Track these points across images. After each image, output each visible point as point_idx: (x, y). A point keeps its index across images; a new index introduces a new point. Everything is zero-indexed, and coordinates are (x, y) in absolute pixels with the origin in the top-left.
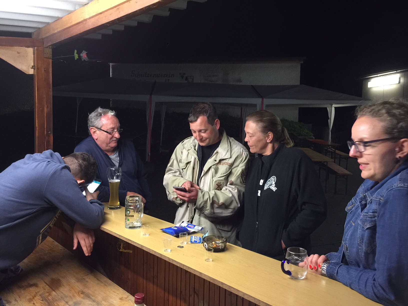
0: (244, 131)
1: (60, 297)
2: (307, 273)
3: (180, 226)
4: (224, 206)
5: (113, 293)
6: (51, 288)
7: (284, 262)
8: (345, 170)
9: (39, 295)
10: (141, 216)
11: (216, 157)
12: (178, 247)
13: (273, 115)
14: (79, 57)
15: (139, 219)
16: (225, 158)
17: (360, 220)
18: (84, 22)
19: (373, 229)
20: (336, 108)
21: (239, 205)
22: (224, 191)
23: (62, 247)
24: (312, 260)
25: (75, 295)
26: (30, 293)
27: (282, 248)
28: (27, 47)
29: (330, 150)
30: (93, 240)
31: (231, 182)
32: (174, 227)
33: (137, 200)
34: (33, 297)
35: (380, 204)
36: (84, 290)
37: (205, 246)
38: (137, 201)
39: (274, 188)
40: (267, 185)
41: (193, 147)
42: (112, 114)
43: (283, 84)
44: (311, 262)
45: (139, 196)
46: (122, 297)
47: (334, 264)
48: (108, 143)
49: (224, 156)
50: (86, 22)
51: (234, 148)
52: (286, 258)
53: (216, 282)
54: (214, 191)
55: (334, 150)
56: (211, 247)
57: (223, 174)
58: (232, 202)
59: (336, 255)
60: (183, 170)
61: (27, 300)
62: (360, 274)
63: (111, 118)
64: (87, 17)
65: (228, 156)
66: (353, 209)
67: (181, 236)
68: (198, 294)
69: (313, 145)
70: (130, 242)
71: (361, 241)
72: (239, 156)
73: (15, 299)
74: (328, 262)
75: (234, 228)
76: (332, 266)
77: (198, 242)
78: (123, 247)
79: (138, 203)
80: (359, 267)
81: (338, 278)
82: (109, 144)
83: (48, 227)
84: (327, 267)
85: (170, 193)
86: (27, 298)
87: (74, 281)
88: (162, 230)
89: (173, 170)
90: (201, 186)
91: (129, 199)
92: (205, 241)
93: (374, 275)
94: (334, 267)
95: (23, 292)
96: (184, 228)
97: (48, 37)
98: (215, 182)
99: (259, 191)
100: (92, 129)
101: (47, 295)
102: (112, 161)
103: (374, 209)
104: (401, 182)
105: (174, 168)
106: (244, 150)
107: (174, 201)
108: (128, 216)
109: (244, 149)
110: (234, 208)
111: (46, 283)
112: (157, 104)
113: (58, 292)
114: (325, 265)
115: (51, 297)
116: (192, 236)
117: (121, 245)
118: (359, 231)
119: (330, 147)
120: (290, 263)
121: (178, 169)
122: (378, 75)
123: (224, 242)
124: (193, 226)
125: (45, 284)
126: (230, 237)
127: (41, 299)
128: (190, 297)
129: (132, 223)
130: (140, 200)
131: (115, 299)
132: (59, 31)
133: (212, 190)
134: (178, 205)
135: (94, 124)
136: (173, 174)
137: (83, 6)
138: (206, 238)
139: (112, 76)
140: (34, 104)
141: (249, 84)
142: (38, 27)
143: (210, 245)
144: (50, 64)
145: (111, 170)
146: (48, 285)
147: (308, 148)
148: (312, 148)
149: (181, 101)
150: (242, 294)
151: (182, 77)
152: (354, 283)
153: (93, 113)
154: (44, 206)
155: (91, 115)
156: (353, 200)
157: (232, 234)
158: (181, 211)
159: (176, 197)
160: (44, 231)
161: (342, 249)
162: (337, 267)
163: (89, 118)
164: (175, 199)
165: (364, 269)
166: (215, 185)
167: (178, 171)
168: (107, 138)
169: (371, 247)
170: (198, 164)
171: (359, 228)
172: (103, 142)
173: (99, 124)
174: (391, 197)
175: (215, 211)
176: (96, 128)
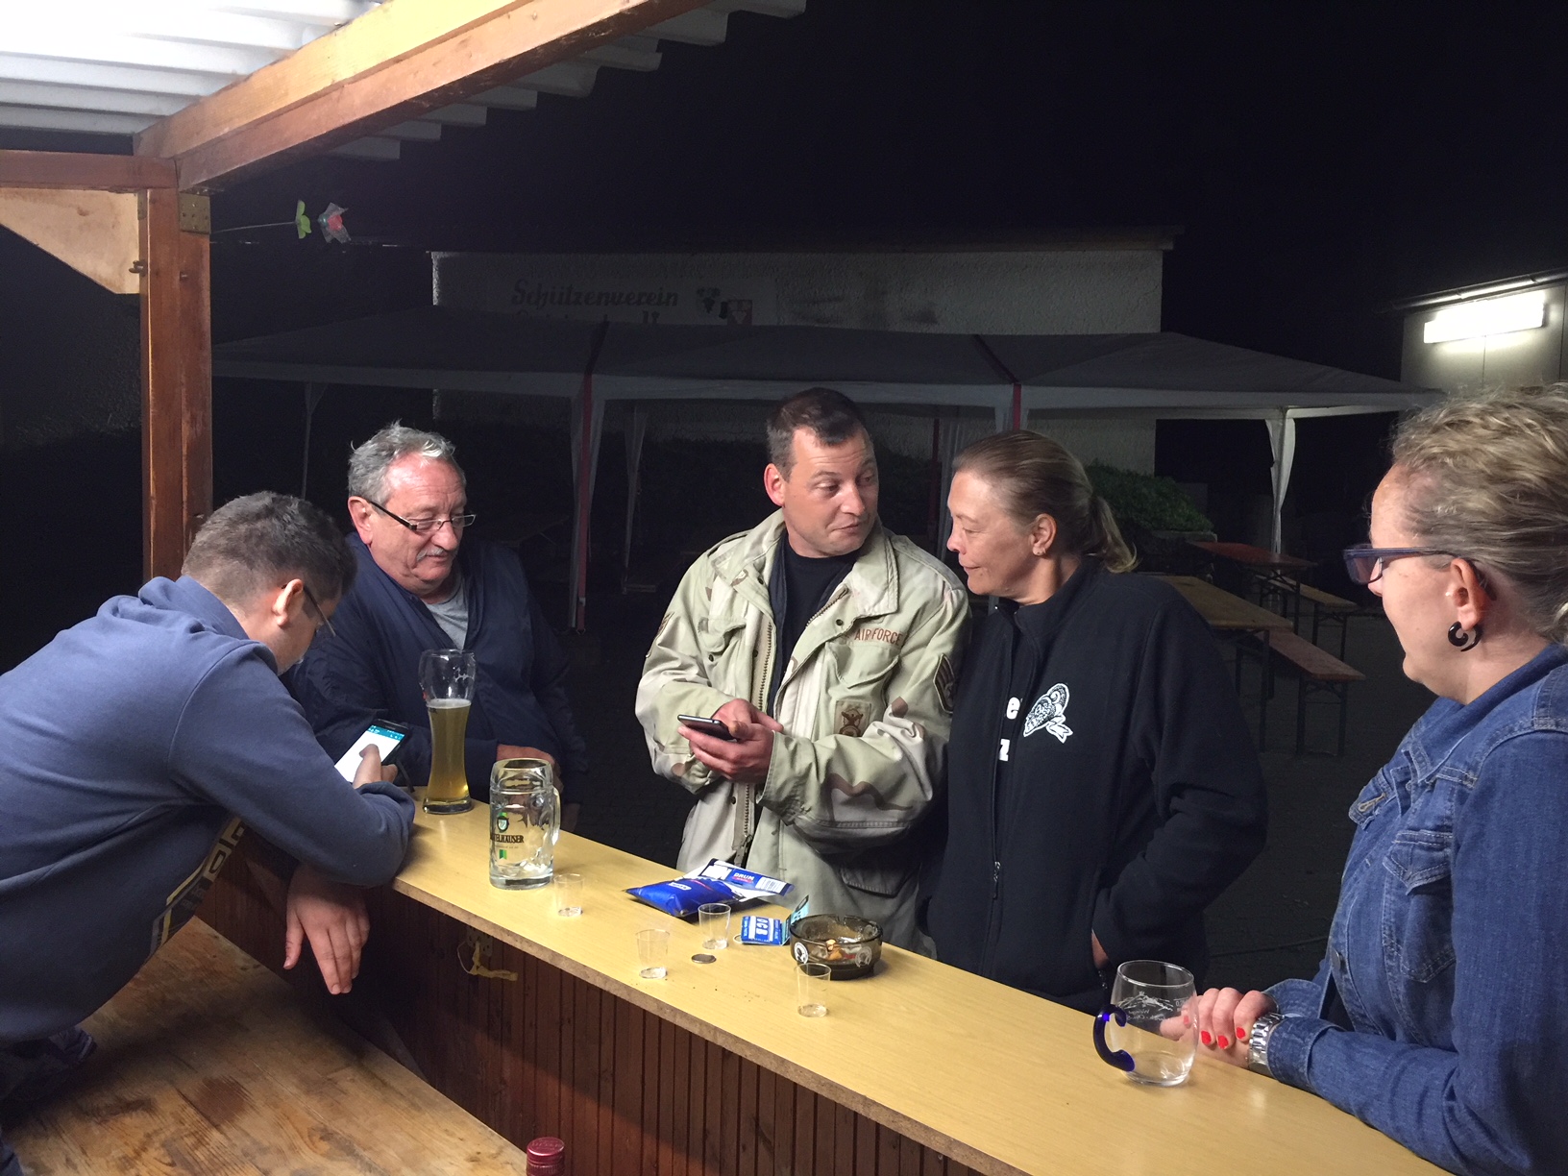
0: (947, 510)
1: (238, 1152)
2: (1195, 1060)
3: (700, 878)
4: (871, 797)
5: (444, 1135)
6: (204, 1119)
7: (1106, 1019)
8: (1335, 660)
9: (157, 1145)
10: (549, 838)
11: (842, 608)
12: (694, 958)
13: (1056, 451)
14: (316, 226)
15: (543, 850)
16: (877, 614)
17: (1389, 857)
18: (335, 95)
19: (1438, 894)
20: (1299, 422)
21: (930, 796)
22: (872, 740)
23: (248, 957)
24: (1211, 1010)
25: (299, 1142)
26: (123, 1134)
27: (1094, 964)
28: (114, 192)
29: (1278, 584)
30: (359, 933)
31: (897, 706)
32: (680, 882)
34: (136, 1151)
35: (1462, 797)
36: (332, 1127)
37: (797, 955)
38: (535, 783)
39: (1061, 732)
40: (1034, 720)
41: (752, 572)
42: (436, 453)
44: (1209, 1018)
45: (544, 761)
46: (479, 1153)
47: (1298, 1025)
48: (410, 563)
49: (875, 605)
50: (341, 93)
51: (911, 577)
52: (1112, 1003)
53: (843, 1095)
54: (836, 738)
55: (1293, 582)
56: (823, 961)
57: (869, 674)
58: (900, 783)
59: (1303, 990)
60: (712, 660)
61: (114, 1163)
63: (428, 469)
64: (345, 73)
65: (887, 604)
66: (1377, 812)
67: (706, 918)
68: (770, 1142)
69: (1212, 565)
70: (508, 940)
71: (1395, 938)
72: (929, 604)
73: (68, 1160)
74: (1273, 1019)
75: (905, 886)
76: (1290, 1033)
77: (771, 939)
78: (480, 960)
79: (538, 790)
80: (1392, 1036)
81: (1313, 1083)
82: (415, 567)
83: (195, 883)
84: (1272, 1039)
85: (662, 748)
86: (113, 1153)
87: (295, 1091)
88: (632, 894)
89: (676, 659)
90: (784, 718)
91: (506, 773)
92: (799, 938)
93: (1449, 1077)
94: (1300, 1040)
95: (97, 1133)
96: (718, 884)
97: (196, 151)
98: (836, 705)
99: (1005, 743)
100: (356, 504)
101: (189, 1144)
102: (436, 623)
103: (1443, 817)
104: (1545, 712)
105: (680, 649)
106: (947, 584)
107: (680, 778)
108: (503, 838)
109: (948, 578)
110: (911, 808)
111: (185, 1098)
112: (612, 406)
113: (232, 1132)
114: (1262, 1031)
115: (205, 1150)
116: (749, 919)
117: (474, 950)
118: (1387, 900)
119: (1279, 572)
120: (1127, 1024)
121: (694, 655)
122: (1464, 296)
123: (873, 939)
124: (752, 878)
125: (183, 1102)
127: (168, 1160)
128: (741, 1155)
129: (518, 865)
130: (548, 777)
131: (449, 1159)
133: (828, 734)
134: (693, 791)
135: (363, 488)
136: (674, 674)
137: (331, 32)
138: (801, 926)
139: (439, 303)
140: (140, 411)
141: (963, 332)
142: (157, 113)
143: (818, 951)
144: (202, 256)
145: (437, 662)
146: (191, 1104)
147: (1194, 575)
148: (1209, 575)
149: (703, 396)
150: (943, 1142)
151: (709, 305)
152: (1376, 1103)
153: (370, 442)
154: (172, 802)
155: (361, 449)
156: (1380, 778)
157: (900, 906)
158: (705, 816)
159: (690, 759)
160: (180, 899)
161: (1327, 968)
162: (1310, 1037)
163: (351, 461)
164: (683, 768)
165: (1412, 1048)
166: (838, 717)
167: (693, 662)
168: (406, 546)
169: (1430, 961)
170: (770, 635)
171: (1387, 886)
172: (392, 557)
173: (379, 489)
174: (1507, 773)
175: (838, 817)
176: (370, 502)
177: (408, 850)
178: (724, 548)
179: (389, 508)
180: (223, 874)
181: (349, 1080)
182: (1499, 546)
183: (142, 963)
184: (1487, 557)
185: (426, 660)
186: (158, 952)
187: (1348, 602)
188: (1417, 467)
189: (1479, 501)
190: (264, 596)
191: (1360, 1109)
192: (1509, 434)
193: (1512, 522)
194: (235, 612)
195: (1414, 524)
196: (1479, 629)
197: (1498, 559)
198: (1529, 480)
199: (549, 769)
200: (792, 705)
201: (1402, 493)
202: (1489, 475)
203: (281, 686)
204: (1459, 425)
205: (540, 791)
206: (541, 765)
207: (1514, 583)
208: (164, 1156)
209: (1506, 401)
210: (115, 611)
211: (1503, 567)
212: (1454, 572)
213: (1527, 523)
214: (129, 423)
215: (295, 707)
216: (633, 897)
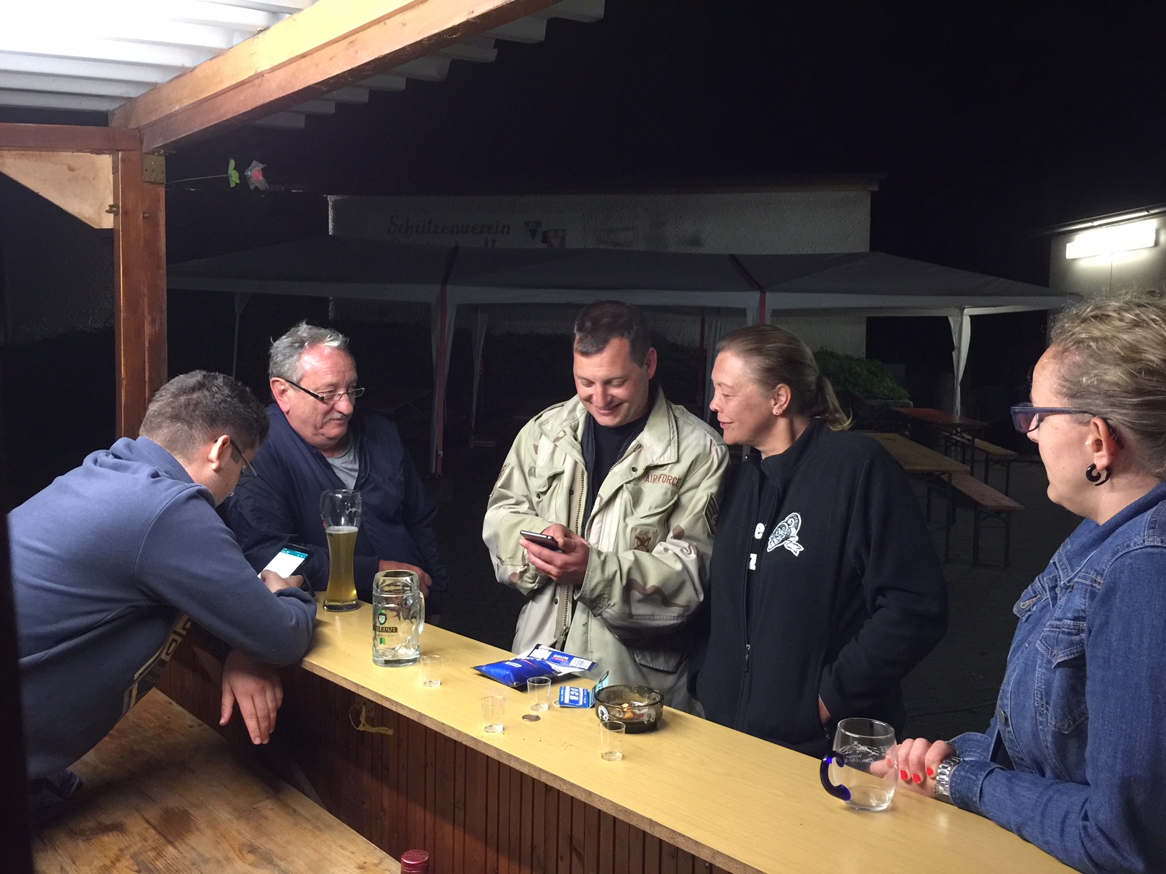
1: (188, 863)
2: (896, 793)
3: (528, 658)
4: (657, 597)
5: (339, 849)
6: (164, 837)
7: (829, 761)
8: (1002, 495)
9: (128, 857)
10: (417, 629)
11: (636, 459)
12: (524, 717)
13: (792, 340)
14: (243, 177)
15: (412, 638)
16: (663, 463)
17: (1041, 641)
18: (257, 82)
19: (1076, 667)
20: (974, 319)
21: (702, 598)
22: (660, 555)
23: (194, 718)
24: (908, 755)
25: (232, 855)
26: (102, 849)
27: (820, 720)
28: (94, 153)
29: (958, 438)
30: (275, 700)
31: (676, 532)
32: (513, 661)
33: (405, 585)
34: (112, 862)
35: (1093, 595)
36: (257, 843)
37: (600, 715)
38: (406, 588)
39: (795, 548)
40: (775, 540)
41: (569, 432)
42: (336, 344)
43: (820, 250)
44: (906, 760)
45: (412, 572)
46: (365, 863)
47: (973, 766)
48: (318, 425)
49: (660, 457)
50: (262, 80)
51: (686, 436)
52: (834, 750)
53: (635, 819)
54: (634, 553)
55: (970, 437)
56: (619, 719)
57: (656, 507)
58: (682, 585)
59: (978, 741)
60: (539, 498)
61: (95, 871)
62: (1046, 797)
63: (330, 356)
64: (264, 66)
65: (670, 456)
66: (1034, 609)
67: (533, 688)
68: (581, 854)
69: (909, 425)
70: (386, 704)
71: (1044, 700)
72: (701, 457)
73: (61, 868)
74: (954, 761)
75: (683, 664)
76: (967, 771)
77: (581, 703)
78: (366, 720)
79: (409, 594)
80: (1043, 774)
81: (983, 808)
82: (322, 427)
83: (155, 663)
84: (953, 776)
85: (502, 562)
86: (95, 863)
87: (229, 817)
88: (477, 670)
89: (512, 497)
90: (592, 540)
91: (384, 581)
92: (602, 702)
93: (1084, 803)
94: (973, 777)
95: (83, 848)
96: (542, 662)
97: (155, 123)
98: (632, 531)
99: (754, 557)
100: (277, 383)
101: (152, 856)
102: (334, 473)
103: (1079, 610)
104: (1154, 533)
105: (515, 491)
106: (714, 441)
107: (515, 583)
108: (382, 629)
109: (714, 437)
110: (688, 606)
111: (148, 822)
112: (461, 309)
113: (183, 848)
114: (946, 770)
115: (164, 861)
116: (565, 688)
117: (361, 712)
118: (1039, 672)
119: (959, 430)
120: (845, 765)
121: (525, 494)
122: (1096, 223)
123: (656, 703)
124: (567, 658)
125: (147, 826)
126: (671, 690)
127: (136, 868)
128: (559, 862)
129: (394, 649)
130: (415, 584)
131: (343, 868)
132: (184, 108)
133: (626, 550)
134: (525, 594)
135: (282, 371)
136: (510, 508)
137: (255, 35)
138: (603, 693)
139: (334, 233)
140: (114, 313)
141: (722, 252)
142: (126, 96)
143: (616, 712)
144: (159, 201)
145: (333, 499)
146: (154, 828)
147: (896, 433)
148: (906, 433)
149: (528, 301)
150: (709, 852)
151: (533, 234)
152: (1030, 823)
153: (284, 337)
154: (138, 603)
155: (277, 342)
156: (1037, 583)
157: (678, 679)
158: (533, 612)
159: (522, 570)
160: (144, 674)
161: (996, 724)
162: (981, 775)
163: (271, 351)
164: (517, 577)
165: (1057, 783)
166: (632, 540)
167: (524, 499)
168: (316, 412)
169: (1070, 717)
170: (583, 479)
171: (1039, 662)
172: (304, 422)
173: (295, 371)
174: (1125, 578)
175: (634, 611)
176: (287, 381)
177: (312, 638)
178: (547, 414)
179: (303, 385)
180: (175, 656)
181: (267, 807)
182: (1128, 409)
183: (115, 721)
184: (1118, 417)
185: (325, 497)
186: (127, 714)
187: (1010, 452)
188: (1068, 348)
189: (1115, 374)
190: (202, 448)
191: (1019, 828)
192: (1138, 326)
193: (1138, 392)
194: (181, 461)
195: (1065, 390)
196: (1110, 470)
197: (1126, 419)
198: (1151, 361)
199: (416, 578)
200: (598, 530)
201: (1057, 367)
202: (1123, 356)
203: (218, 517)
204: (1101, 318)
205: (410, 594)
206: (410, 575)
207: (1139, 437)
208: (133, 865)
209: (1137, 301)
210: (96, 462)
211: (1129, 424)
212: (1092, 427)
213: (1149, 393)
214: (104, 323)
215: (228, 533)
216: (478, 672)
